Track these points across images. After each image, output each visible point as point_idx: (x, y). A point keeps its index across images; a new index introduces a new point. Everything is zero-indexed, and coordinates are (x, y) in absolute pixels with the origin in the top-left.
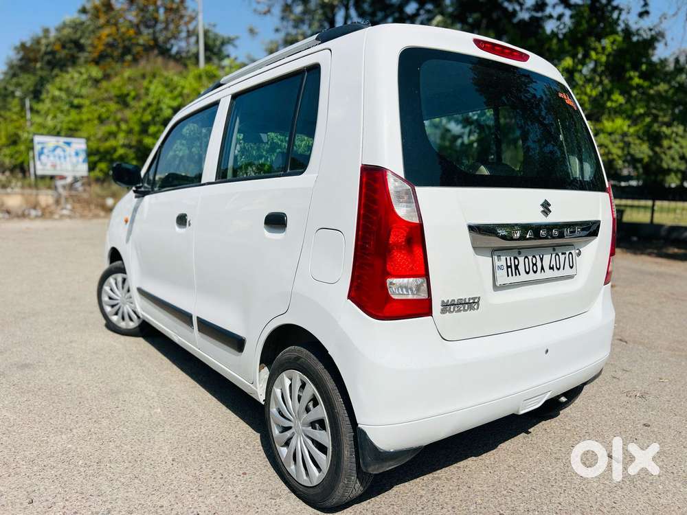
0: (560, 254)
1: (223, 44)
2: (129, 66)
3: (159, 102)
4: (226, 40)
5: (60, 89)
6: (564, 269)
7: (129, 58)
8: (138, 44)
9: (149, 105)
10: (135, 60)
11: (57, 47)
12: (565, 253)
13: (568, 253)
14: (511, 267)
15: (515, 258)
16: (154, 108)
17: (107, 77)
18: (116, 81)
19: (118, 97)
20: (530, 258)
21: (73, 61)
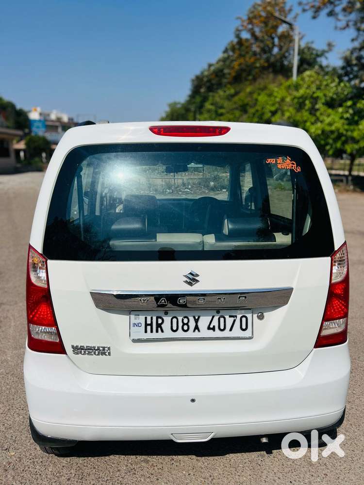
0: (227, 317)
1: (318, 56)
2: (250, 84)
3: (263, 108)
4: (319, 53)
5: (212, 104)
6: (231, 330)
7: (250, 78)
8: (256, 68)
9: (257, 111)
10: (255, 79)
11: (213, 77)
12: (236, 317)
13: (239, 316)
14: (151, 325)
15: (157, 318)
16: (260, 113)
17: (236, 93)
18: (242, 95)
19: (241, 106)
20: (180, 319)
21: (220, 85)
